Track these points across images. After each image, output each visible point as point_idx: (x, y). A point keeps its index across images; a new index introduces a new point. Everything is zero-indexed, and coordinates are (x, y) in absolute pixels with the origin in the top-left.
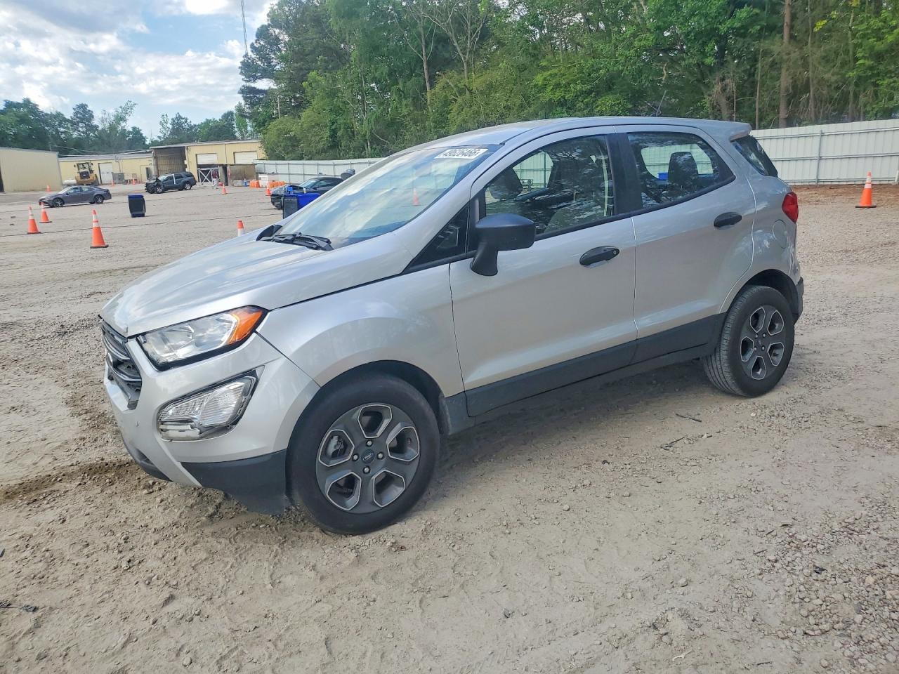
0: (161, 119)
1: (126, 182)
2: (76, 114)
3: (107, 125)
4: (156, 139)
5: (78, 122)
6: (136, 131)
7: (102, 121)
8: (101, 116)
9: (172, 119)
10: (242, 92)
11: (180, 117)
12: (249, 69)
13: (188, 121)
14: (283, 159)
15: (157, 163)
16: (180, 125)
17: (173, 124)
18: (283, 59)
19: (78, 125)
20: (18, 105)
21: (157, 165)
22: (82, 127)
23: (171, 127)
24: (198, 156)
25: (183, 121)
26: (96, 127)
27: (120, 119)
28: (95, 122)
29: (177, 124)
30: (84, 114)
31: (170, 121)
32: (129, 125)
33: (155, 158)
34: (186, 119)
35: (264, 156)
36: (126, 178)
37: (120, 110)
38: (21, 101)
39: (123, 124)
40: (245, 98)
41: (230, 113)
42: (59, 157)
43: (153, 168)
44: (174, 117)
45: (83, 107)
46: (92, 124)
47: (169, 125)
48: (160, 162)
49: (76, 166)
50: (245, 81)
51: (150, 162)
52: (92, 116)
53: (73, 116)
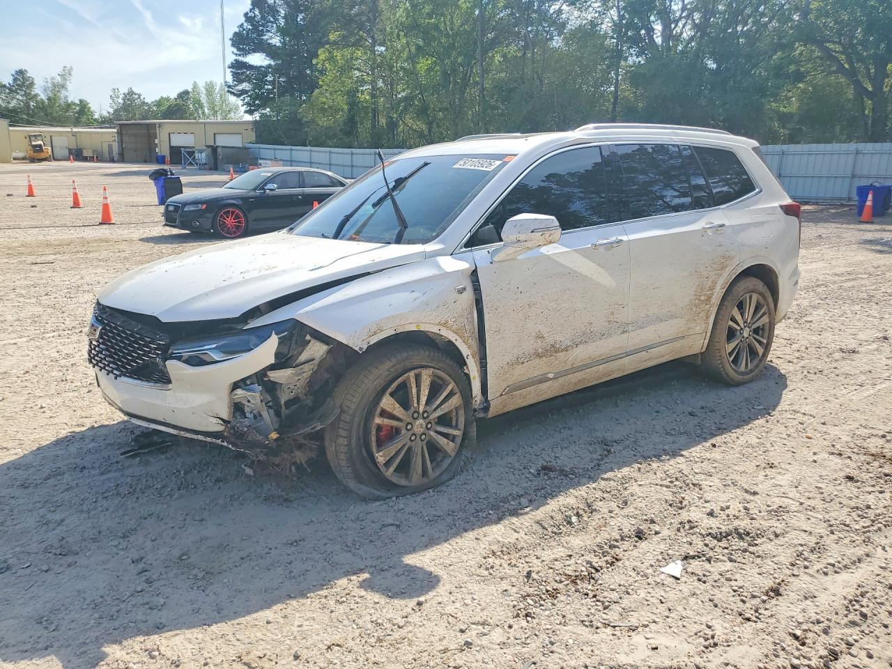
0: (111, 93)
1: (85, 159)
2: (15, 80)
4: (105, 114)
5: (17, 89)
7: (45, 90)
8: (42, 84)
9: (124, 94)
10: (232, 66)
11: (131, 93)
12: (243, 41)
13: (142, 97)
14: (282, 144)
15: (122, 140)
16: (132, 101)
17: (124, 99)
18: (283, 32)
19: (17, 93)
21: (121, 142)
22: (21, 95)
23: (122, 102)
24: (172, 135)
25: (136, 96)
26: (36, 95)
29: (128, 100)
30: (22, 81)
31: (121, 96)
33: (120, 133)
34: (139, 95)
35: (253, 138)
36: (85, 154)
40: (235, 75)
41: (186, 93)
42: (10, 126)
43: (116, 146)
44: (126, 91)
45: (23, 73)
46: (33, 93)
47: (120, 101)
48: (125, 139)
49: (27, 137)
50: (236, 54)
51: (113, 139)
52: (32, 84)
53: (11, 82)
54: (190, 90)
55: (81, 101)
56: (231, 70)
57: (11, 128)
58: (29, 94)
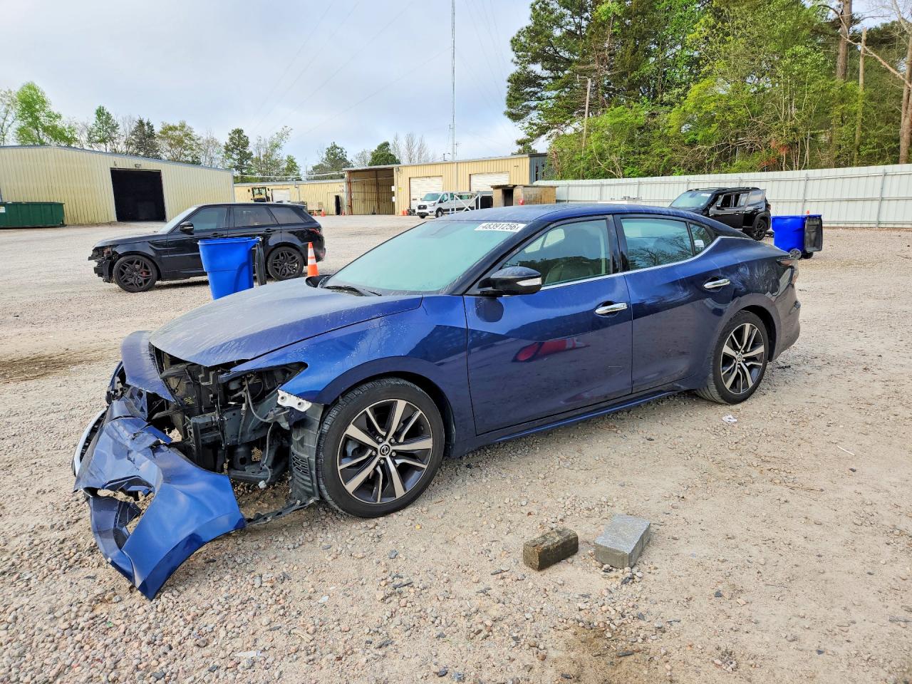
2: (231, 139)
3: (263, 153)
5: (233, 148)
6: (291, 161)
7: (258, 148)
8: (256, 142)
9: (327, 149)
11: (335, 147)
14: (612, 176)
15: (350, 189)
16: (335, 155)
17: (327, 154)
19: (233, 152)
20: (173, 128)
21: (350, 192)
22: (237, 154)
24: (412, 180)
25: (339, 150)
26: (251, 154)
27: (277, 146)
28: (250, 149)
29: (332, 154)
30: (239, 140)
32: (282, 154)
33: (349, 183)
36: (311, 207)
37: (276, 136)
38: (177, 124)
39: (278, 151)
41: (386, 144)
43: (344, 196)
44: (329, 146)
45: (239, 132)
46: (248, 152)
47: (325, 156)
48: (354, 188)
49: (251, 191)
50: (516, 63)
51: (341, 189)
52: (247, 143)
53: (228, 141)
54: (391, 143)
55: (289, 157)
56: (510, 84)
57: (235, 185)
58: (245, 152)
